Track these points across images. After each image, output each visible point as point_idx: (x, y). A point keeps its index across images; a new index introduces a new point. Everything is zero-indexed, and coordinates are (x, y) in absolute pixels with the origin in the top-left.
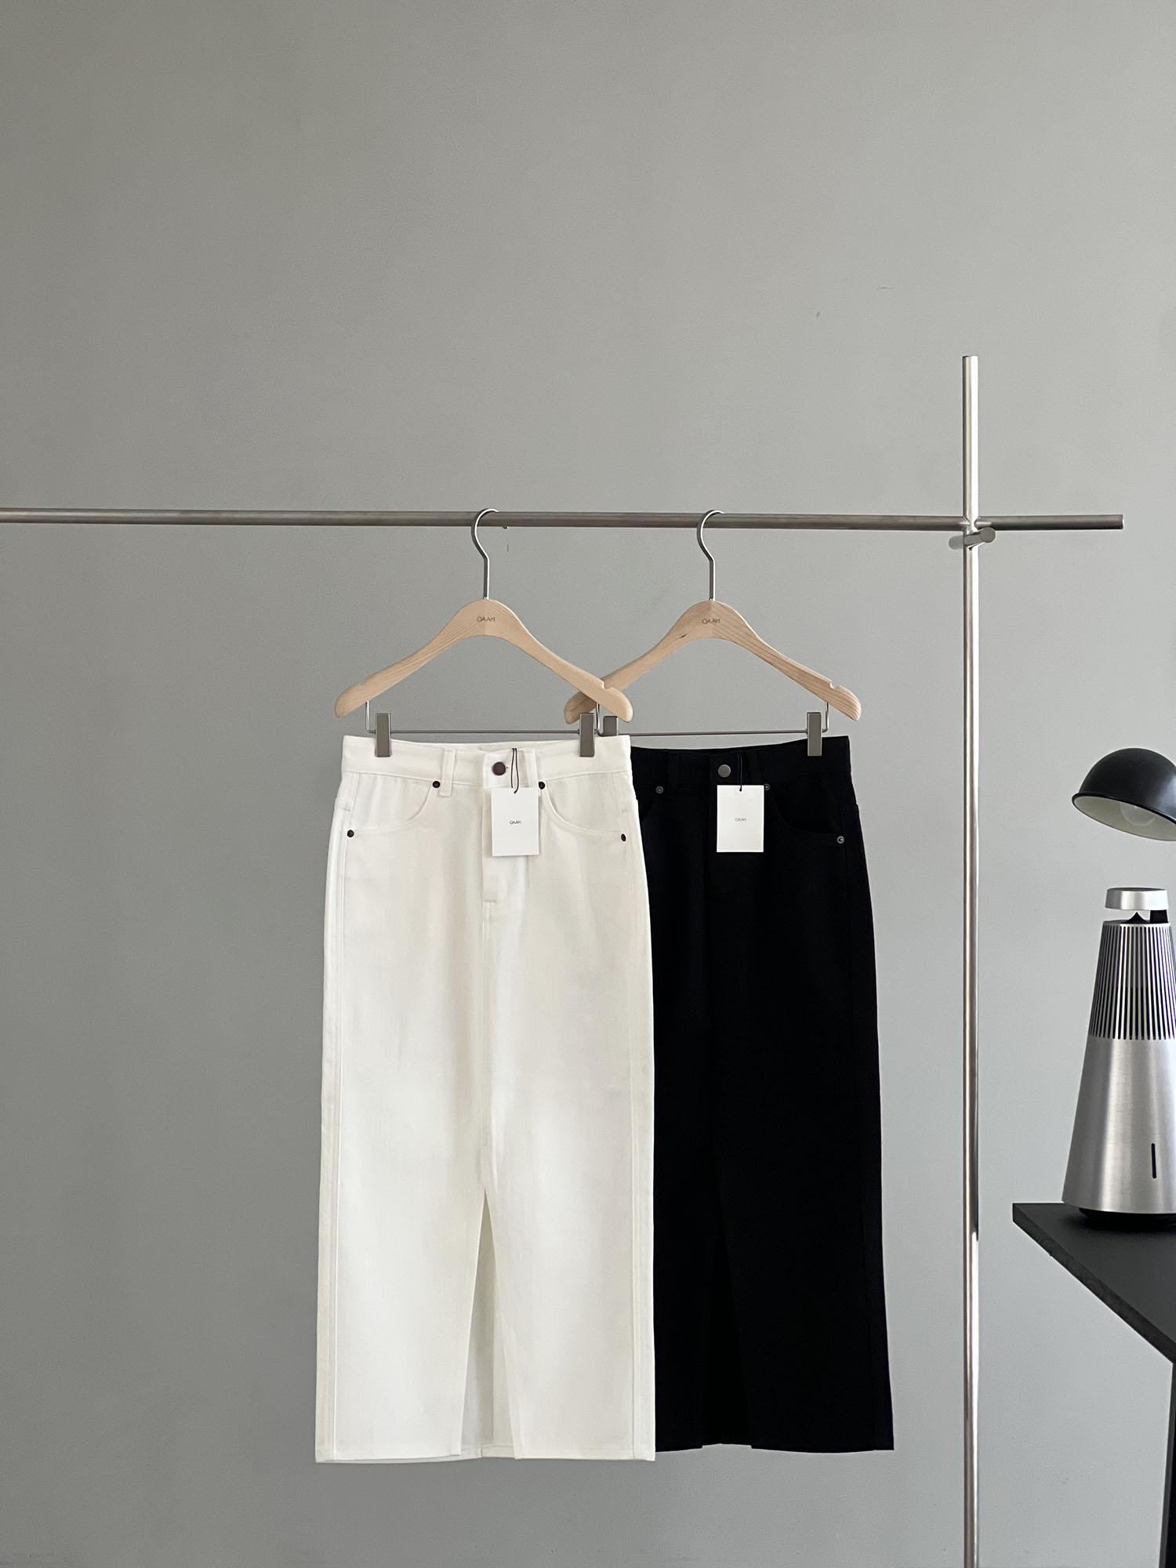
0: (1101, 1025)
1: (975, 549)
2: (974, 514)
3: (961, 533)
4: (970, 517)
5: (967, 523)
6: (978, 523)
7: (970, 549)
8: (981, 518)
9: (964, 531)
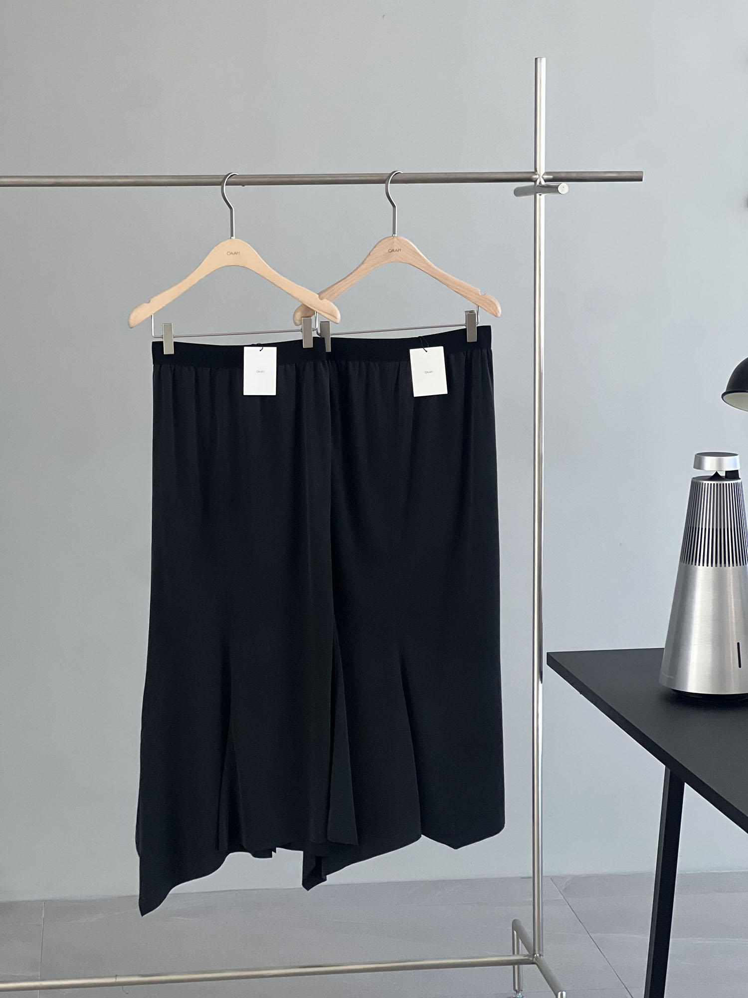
0: (689, 555)
1: (543, 195)
2: (542, 170)
3: (534, 183)
4: (540, 173)
5: (537, 176)
6: (546, 177)
7: (540, 195)
8: (547, 173)
9: (535, 181)
